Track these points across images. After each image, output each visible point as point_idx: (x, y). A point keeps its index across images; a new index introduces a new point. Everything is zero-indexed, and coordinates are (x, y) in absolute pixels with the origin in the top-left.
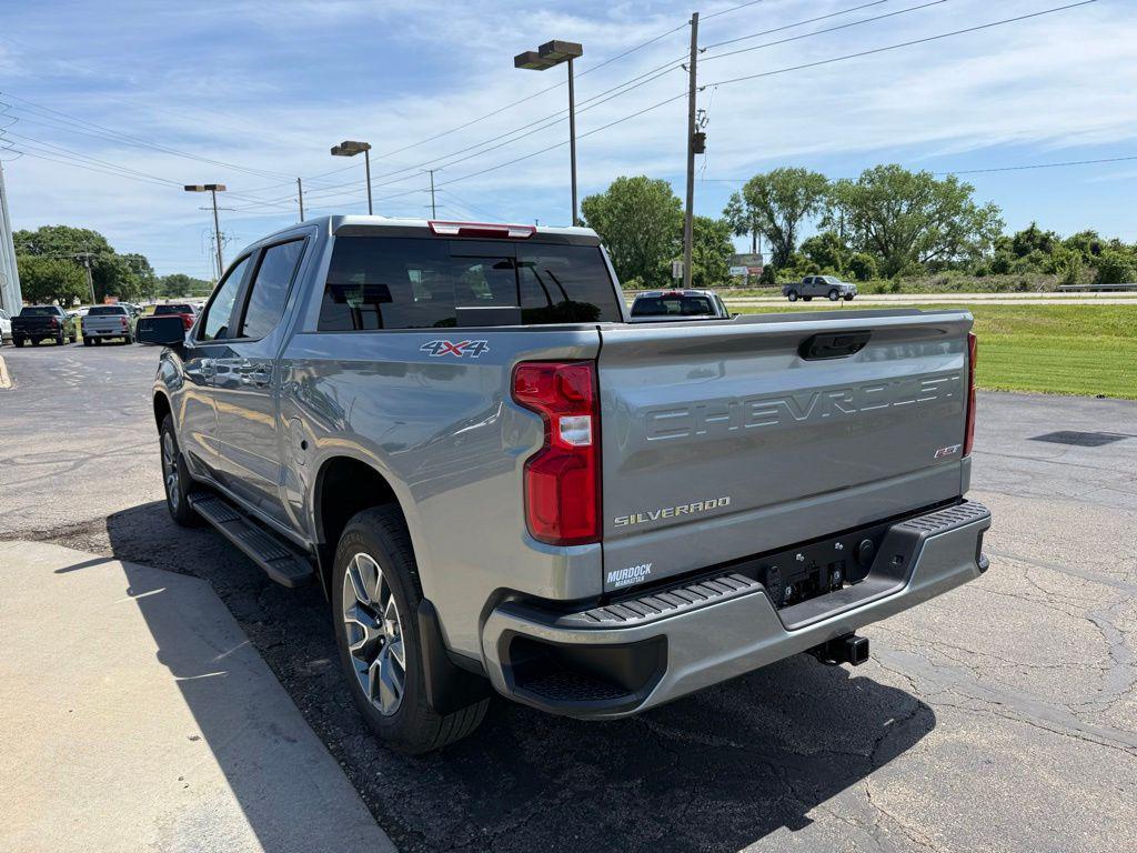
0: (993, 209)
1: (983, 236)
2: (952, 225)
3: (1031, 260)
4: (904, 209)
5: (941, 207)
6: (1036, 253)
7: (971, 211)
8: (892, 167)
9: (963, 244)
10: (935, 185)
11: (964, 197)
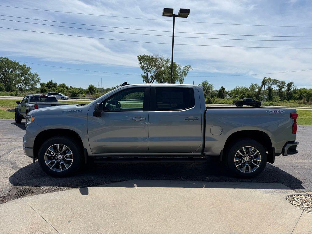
0: (36, 75)
1: (34, 82)
2: (25, 78)
3: (52, 89)
4: (10, 71)
5: (22, 72)
6: (53, 88)
7: (30, 74)
8: (6, 58)
9: (29, 83)
10: (20, 66)
11: (28, 70)
